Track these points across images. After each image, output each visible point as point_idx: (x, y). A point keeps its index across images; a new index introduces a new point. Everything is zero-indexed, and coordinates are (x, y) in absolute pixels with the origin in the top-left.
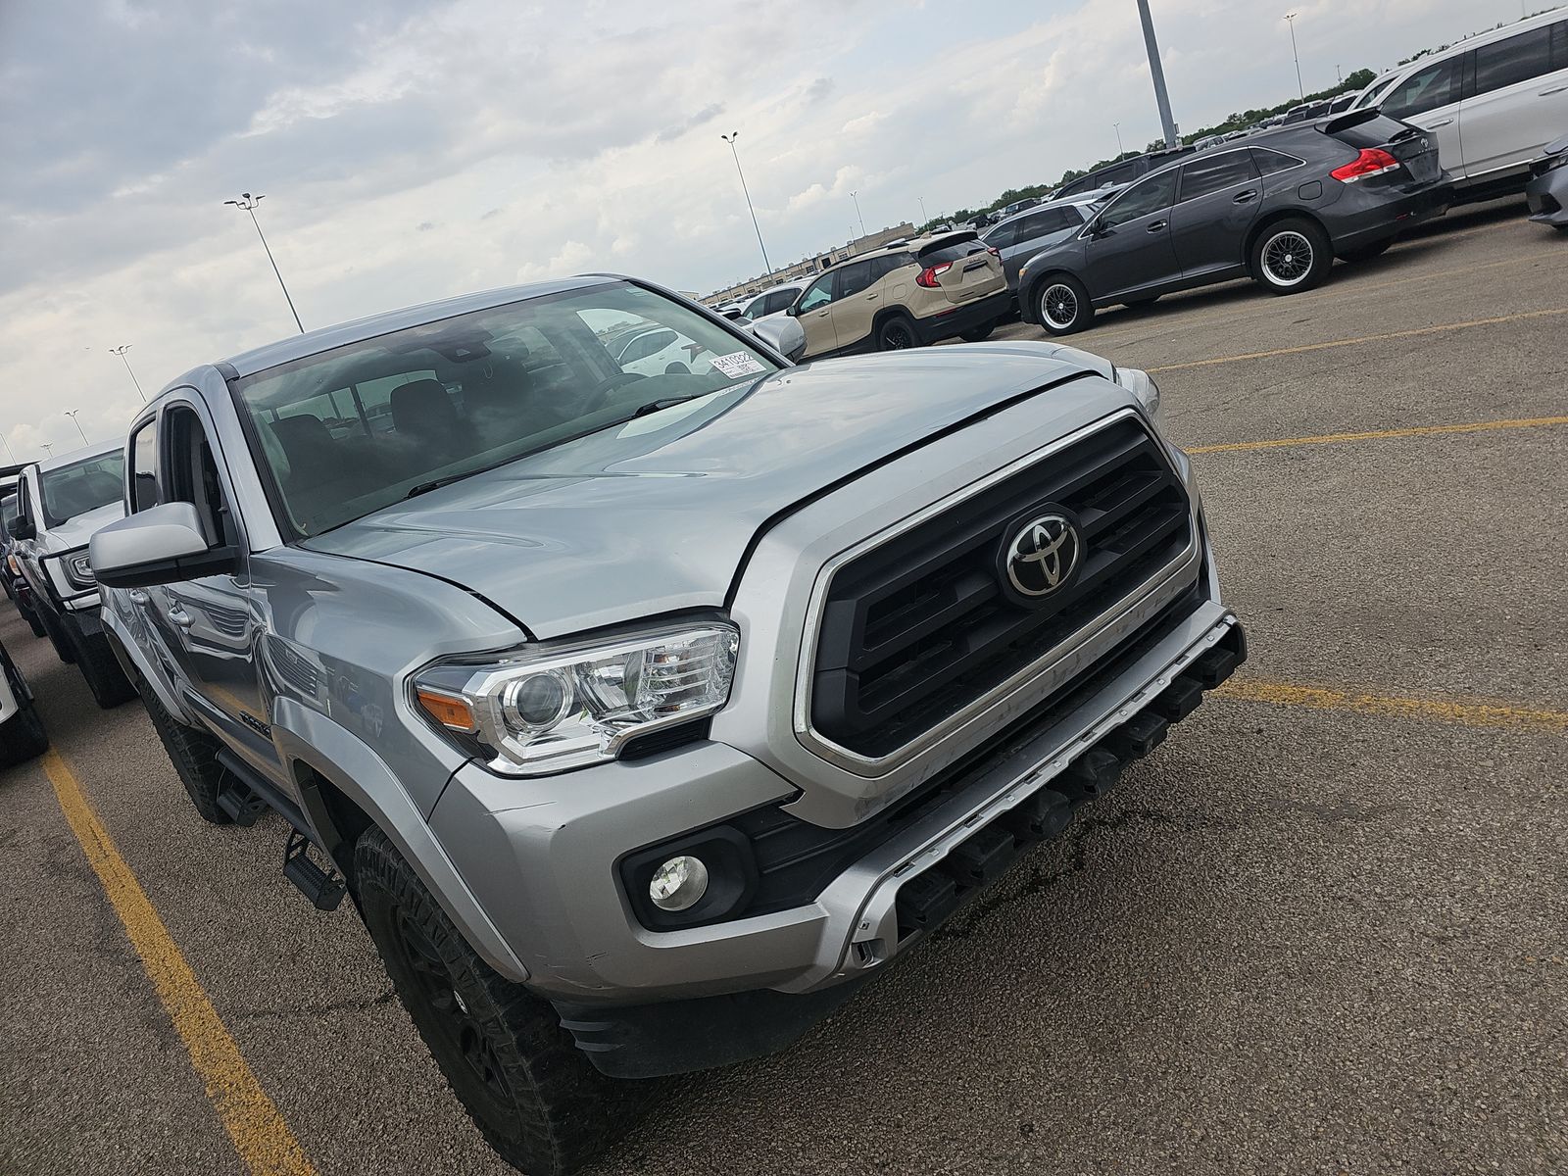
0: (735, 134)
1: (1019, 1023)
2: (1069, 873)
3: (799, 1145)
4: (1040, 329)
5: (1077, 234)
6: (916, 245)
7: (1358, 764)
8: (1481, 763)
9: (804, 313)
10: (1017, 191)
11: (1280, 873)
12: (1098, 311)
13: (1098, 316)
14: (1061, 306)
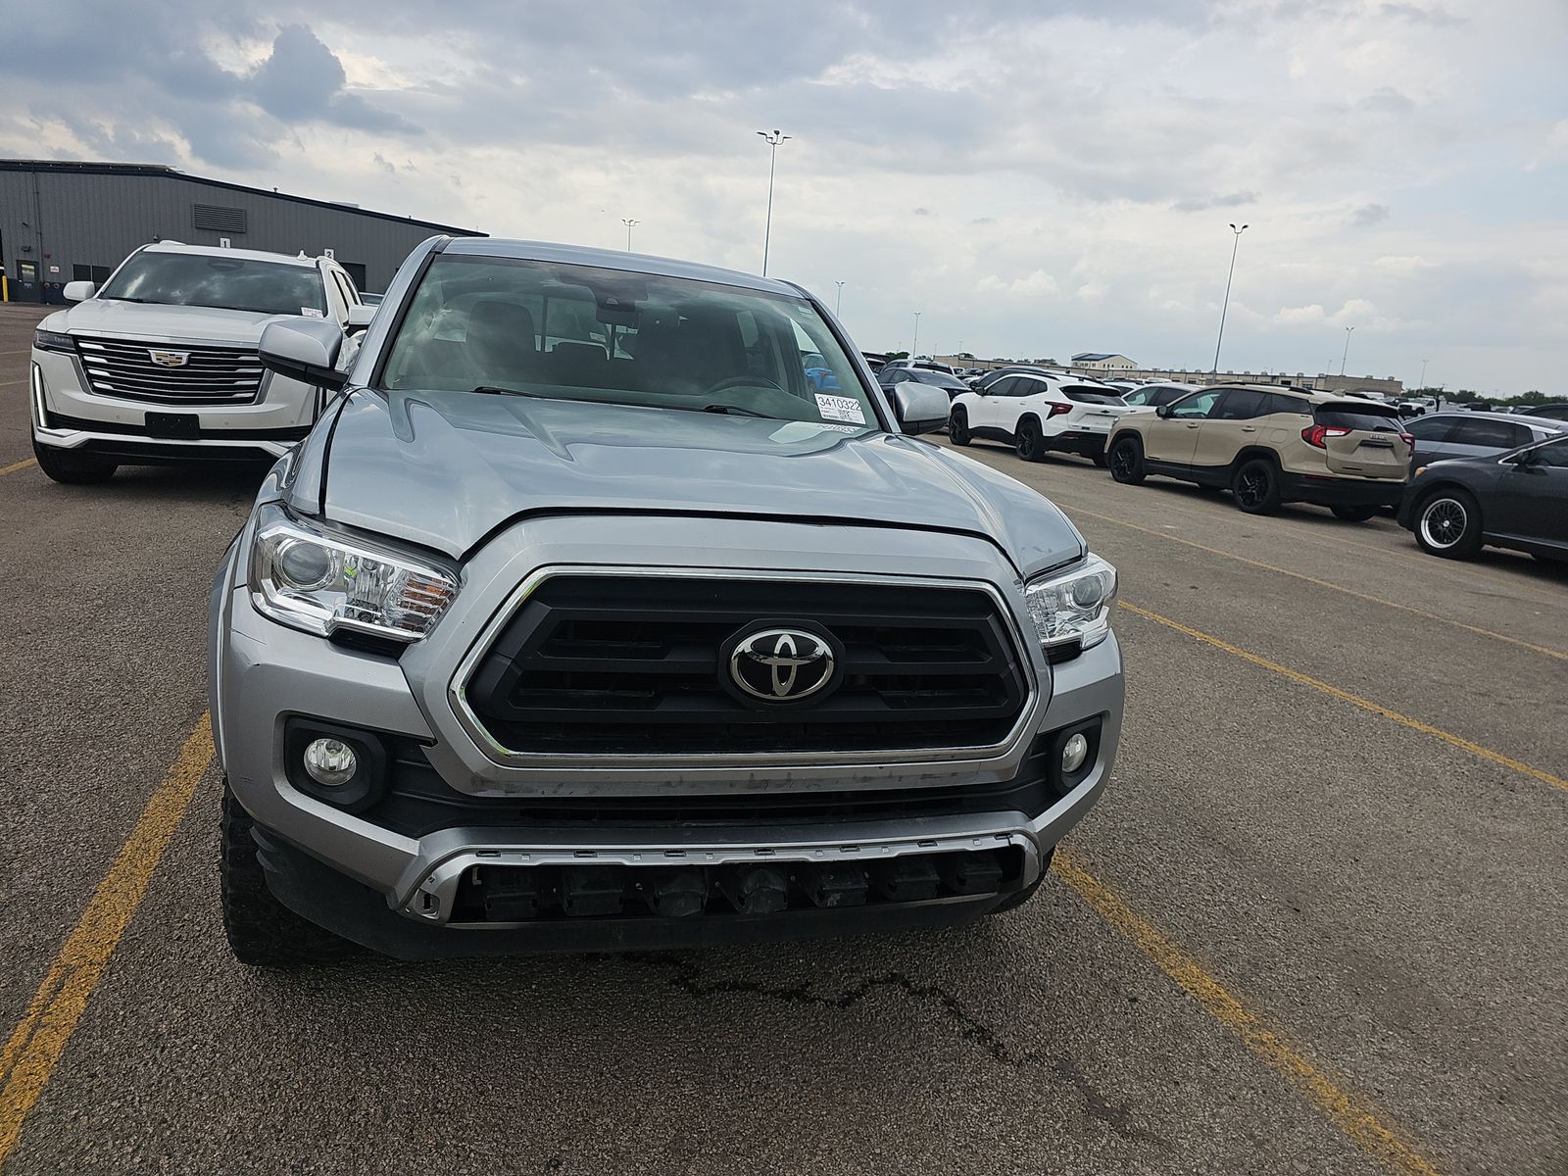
0: (1245, 227)
1: (649, 1086)
2: (829, 1003)
3: (411, 1056)
4: (1412, 537)
5: (1500, 457)
6: (1320, 397)
7: (1182, 1086)
8: (1295, 1162)
9: (1175, 416)
10: (1546, 396)
11: (991, 1124)
12: (1487, 547)
13: (1484, 551)
14: (1446, 523)
